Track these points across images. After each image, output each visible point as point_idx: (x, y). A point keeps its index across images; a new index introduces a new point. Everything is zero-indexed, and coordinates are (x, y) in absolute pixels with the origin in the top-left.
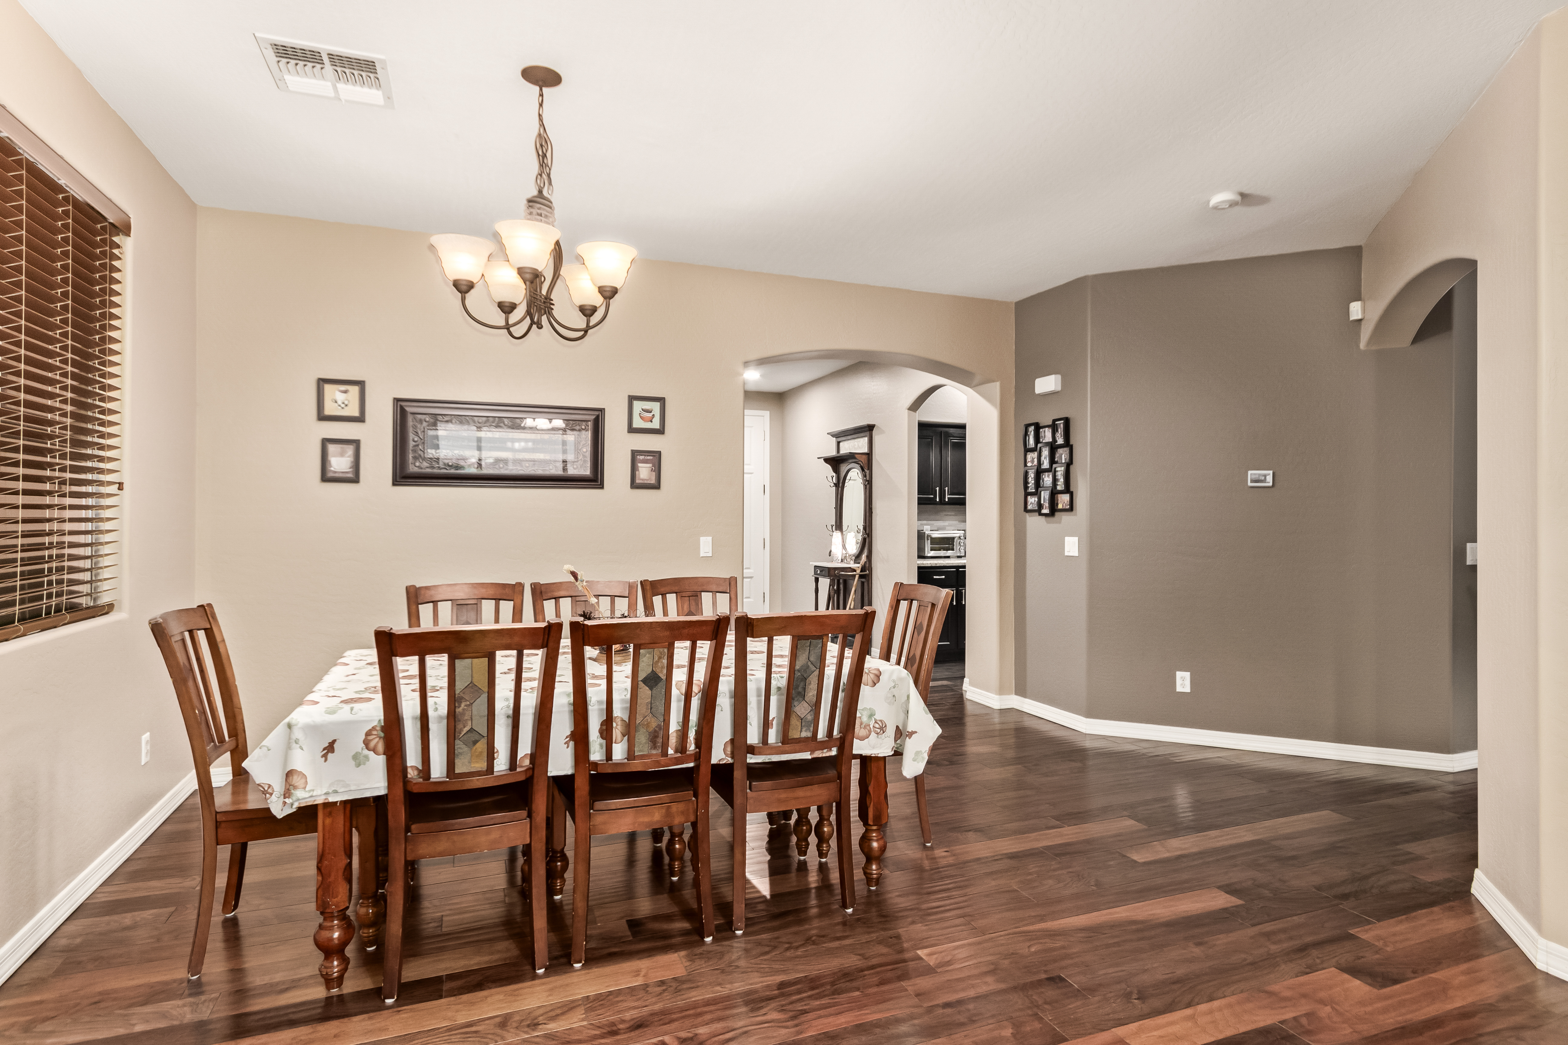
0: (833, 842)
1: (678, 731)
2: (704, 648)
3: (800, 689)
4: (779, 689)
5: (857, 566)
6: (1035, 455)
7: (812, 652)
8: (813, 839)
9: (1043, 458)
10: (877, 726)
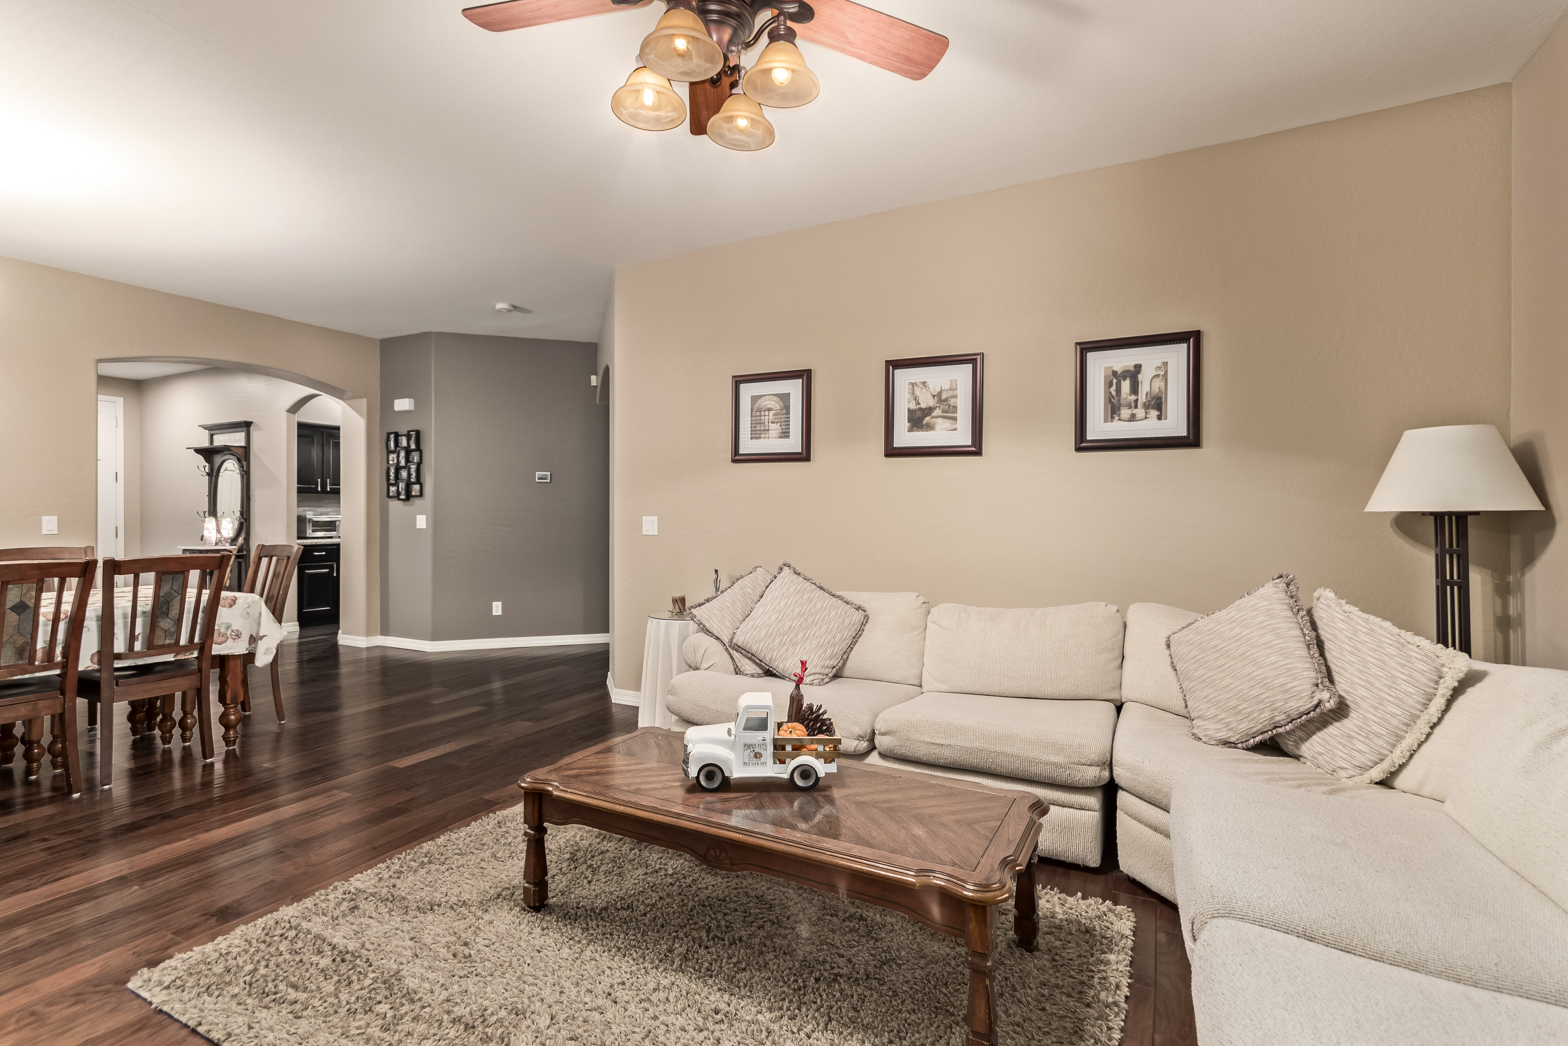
0: (196, 730)
1: (43, 648)
2: (73, 582)
3: (164, 610)
4: (144, 613)
5: (234, 548)
6: (395, 456)
7: (174, 584)
8: (177, 731)
9: (400, 458)
10: (233, 634)
